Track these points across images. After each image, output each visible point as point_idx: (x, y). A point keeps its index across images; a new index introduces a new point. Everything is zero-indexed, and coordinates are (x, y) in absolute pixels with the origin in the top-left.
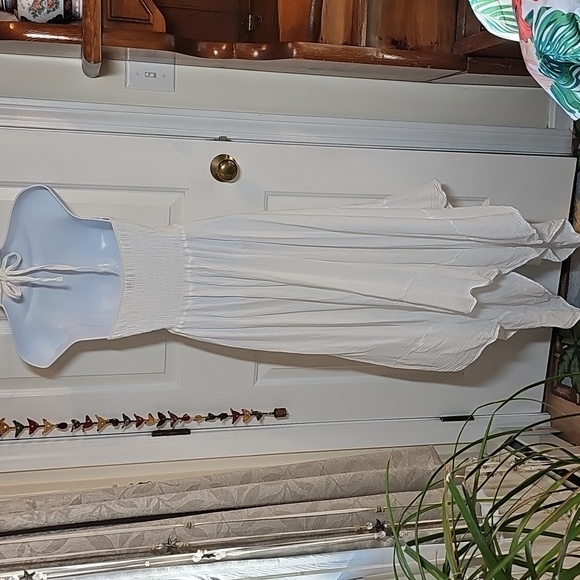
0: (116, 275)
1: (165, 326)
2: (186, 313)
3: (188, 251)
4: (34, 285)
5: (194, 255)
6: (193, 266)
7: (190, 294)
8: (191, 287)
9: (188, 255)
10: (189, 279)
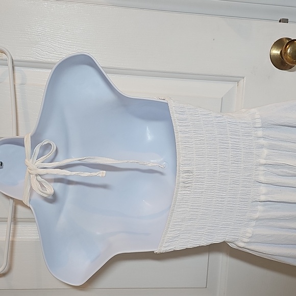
0: (161, 173)
1: (227, 239)
2: (253, 223)
3: (262, 141)
4: (70, 182)
5: (271, 147)
6: (269, 162)
7: (263, 198)
8: (263, 189)
9: (262, 146)
10: (262, 179)
